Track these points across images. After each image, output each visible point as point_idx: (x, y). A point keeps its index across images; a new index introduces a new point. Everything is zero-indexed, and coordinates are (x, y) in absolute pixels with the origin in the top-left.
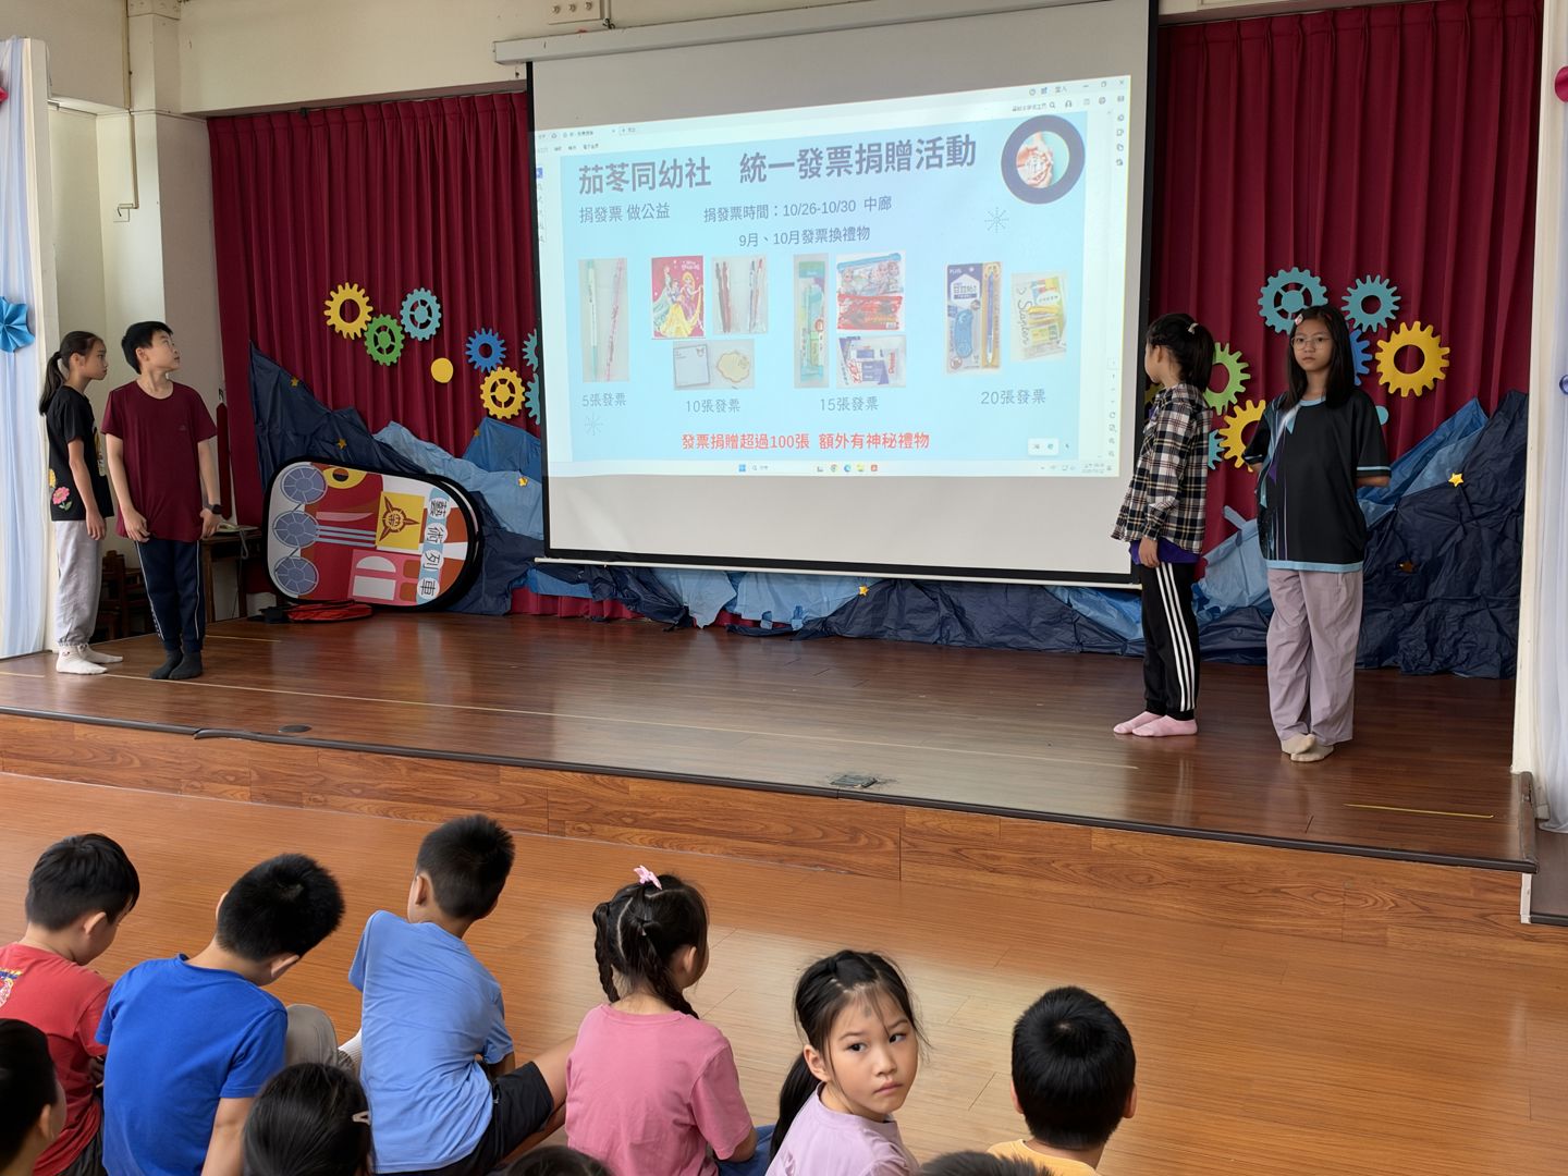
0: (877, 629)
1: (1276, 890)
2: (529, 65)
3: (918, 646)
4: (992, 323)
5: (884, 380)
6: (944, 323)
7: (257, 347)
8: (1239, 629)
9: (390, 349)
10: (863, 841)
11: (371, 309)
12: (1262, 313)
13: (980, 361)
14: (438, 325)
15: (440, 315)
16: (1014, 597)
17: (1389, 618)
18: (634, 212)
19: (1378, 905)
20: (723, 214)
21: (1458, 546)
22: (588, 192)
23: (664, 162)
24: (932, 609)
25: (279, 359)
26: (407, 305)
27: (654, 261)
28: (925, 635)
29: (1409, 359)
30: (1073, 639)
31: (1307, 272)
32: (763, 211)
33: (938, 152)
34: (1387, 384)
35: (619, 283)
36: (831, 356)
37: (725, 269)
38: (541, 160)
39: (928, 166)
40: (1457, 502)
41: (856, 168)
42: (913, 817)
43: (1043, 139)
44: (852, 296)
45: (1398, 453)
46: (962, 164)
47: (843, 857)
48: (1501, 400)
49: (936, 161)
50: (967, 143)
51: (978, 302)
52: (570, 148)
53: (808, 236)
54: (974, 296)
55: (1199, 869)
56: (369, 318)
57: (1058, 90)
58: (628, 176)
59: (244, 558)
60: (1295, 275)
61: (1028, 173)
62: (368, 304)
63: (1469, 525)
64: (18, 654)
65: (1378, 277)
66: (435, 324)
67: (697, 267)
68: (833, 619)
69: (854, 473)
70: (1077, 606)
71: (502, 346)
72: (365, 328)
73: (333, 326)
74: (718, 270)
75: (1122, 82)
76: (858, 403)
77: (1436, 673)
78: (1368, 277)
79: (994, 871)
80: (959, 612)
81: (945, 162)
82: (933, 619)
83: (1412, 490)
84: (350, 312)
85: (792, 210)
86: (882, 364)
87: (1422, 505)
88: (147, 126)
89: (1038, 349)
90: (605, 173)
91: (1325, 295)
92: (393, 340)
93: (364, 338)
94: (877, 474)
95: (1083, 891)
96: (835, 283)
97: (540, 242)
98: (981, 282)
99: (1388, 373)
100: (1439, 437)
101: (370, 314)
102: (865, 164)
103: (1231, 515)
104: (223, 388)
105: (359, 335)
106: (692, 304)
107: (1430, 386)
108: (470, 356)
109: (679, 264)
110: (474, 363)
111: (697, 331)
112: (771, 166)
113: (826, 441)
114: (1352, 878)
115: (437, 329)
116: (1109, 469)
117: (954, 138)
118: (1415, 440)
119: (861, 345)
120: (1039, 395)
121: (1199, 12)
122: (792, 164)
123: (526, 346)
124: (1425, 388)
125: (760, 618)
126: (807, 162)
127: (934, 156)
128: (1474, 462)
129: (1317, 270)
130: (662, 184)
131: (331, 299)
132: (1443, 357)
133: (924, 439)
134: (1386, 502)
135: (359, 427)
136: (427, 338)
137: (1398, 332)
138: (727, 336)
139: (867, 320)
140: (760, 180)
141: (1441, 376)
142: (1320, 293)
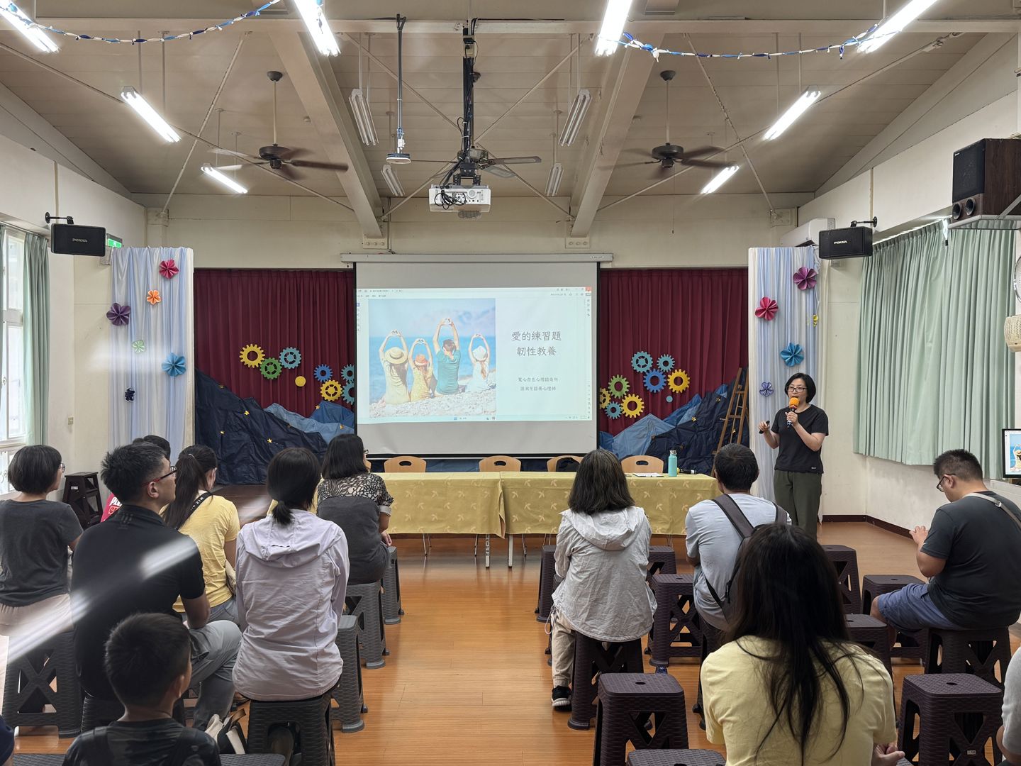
2: (355, 264)
9: (274, 372)
12: (633, 366)
15: (301, 359)
21: (695, 440)
25: (213, 376)
26: (283, 354)
29: (678, 381)
31: (646, 353)
34: (672, 389)
38: (358, 300)
40: (694, 426)
48: (706, 394)
52: (373, 296)
60: (642, 354)
62: (263, 353)
63: (698, 434)
65: (668, 355)
66: (298, 362)
71: (331, 371)
72: (261, 363)
73: (244, 362)
78: (665, 355)
83: (681, 421)
84: (253, 356)
87: (684, 427)
91: (652, 360)
93: (260, 368)
99: (672, 385)
100: (688, 406)
101: (263, 357)
105: (257, 366)
107: (685, 390)
108: (315, 376)
110: (317, 378)
116: (588, 418)
118: (681, 407)
123: (343, 371)
128: (699, 414)
129: (649, 352)
131: (243, 351)
132: (688, 381)
135: (256, 406)
136: (293, 368)
137: (674, 372)
141: (688, 387)
142: (650, 359)
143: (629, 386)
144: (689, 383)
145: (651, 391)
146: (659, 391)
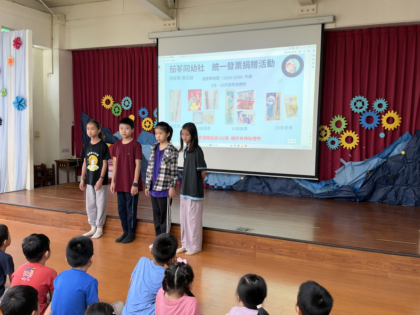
0: (246, 189)
1: (358, 262)
2: (157, 39)
3: (257, 194)
4: (278, 108)
5: (249, 123)
6: (265, 108)
7: (83, 111)
8: (344, 191)
9: (118, 112)
10: (245, 245)
11: (113, 102)
12: (351, 107)
13: (275, 118)
14: (131, 106)
15: (132, 104)
16: (284, 181)
17: (385, 189)
18: (184, 78)
19: (386, 266)
20: (207, 79)
21: (403, 171)
22: (172, 72)
23: (192, 65)
24: (260, 184)
25: (89, 113)
26: (123, 101)
27: (189, 91)
28: (259, 191)
29: (390, 120)
30: (299, 193)
31: (363, 97)
32: (218, 78)
33: (265, 64)
34: (385, 127)
35: (179, 96)
36: (235, 116)
37: (207, 93)
38: (160, 64)
39: (262, 67)
40: (403, 159)
41: (243, 67)
42: (259, 239)
43: (293, 60)
44: (241, 100)
45: (387, 145)
46: (271, 67)
47: (239, 250)
48: (415, 132)
49: (264, 66)
50: (272, 61)
51: (274, 103)
52: (167, 61)
53: (230, 85)
54: (274, 101)
55: (337, 256)
56: (113, 104)
57: (297, 48)
58: (182, 68)
59: (78, 166)
60: (360, 98)
61: (289, 69)
62: (113, 100)
63: (407, 165)
64: (18, 190)
65: (382, 99)
66: (130, 106)
67: (200, 92)
68: (234, 186)
69: (240, 147)
70: (300, 184)
71: (148, 112)
72: (112, 107)
73: (103, 106)
74: (205, 93)
75: (314, 46)
76: (242, 129)
77: (398, 205)
78: (380, 98)
79: (281, 255)
80: (268, 185)
81: (266, 66)
82: (261, 186)
83: (391, 155)
84: (108, 102)
85: (225, 78)
86: (248, 119)
87: (394, 159)
88: (56, 53)
89: (291, 115)
90: (176, 67)
91: (368, 103)
92: (119, 110)
93: (111, 109)
94: (247, 147)
95: (305, 261)
96: (236, 97)
97: (159, 85)
98: (275, 97)
99: (385, 124)
100: (398, 141)
101: (113, 103)
102: (245, 66)
103: (342, 160)
104: (74, 121)
105: (110, 108)
106: (198, 102)
107: (396, 128)
108: (139, 114)
109: (195, 92)
110: (140, 116)
111: (199, 109)
112: (220, 67)
113: (233, 138)
114: (378, 259)
115: (131, 107)
116: (309, 148)
117: (269, 60)
118: (392, 142)
119: (243, 113)
120: (291, 127)
121: (335, 28)
122: (226, 66)
123: (154, 112)
124: (395, 128)
125: (214, 185)
126: (230, 66)
127: (264, 65)
128: (408, 148)
129: (366, 96)
130: (191, 71)
131: (103, 99)
132: (400, 120)
133: (259, 138)
134: (384, 158)
135: (110, 133)
136: (128, 109)
137: (387, 113)
138: (208, 110)
139: (245, 107)
140: (217, 70)
141: (399, 125)
142: (366, 102)
143: (347, 124)
144: (400, 122)
145: (366, 128)
146: (373, 128)
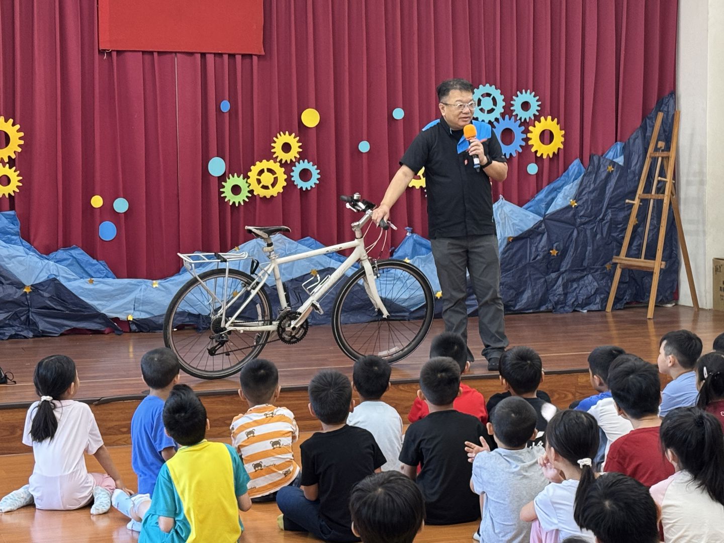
17: (544, 282)
29: (546, 137)
31: (493, 87)
34: (536, 152)
40: (574, 215)
48: (590, 159)
60: (487, 88)
63: (580, 228)
65: (529, 91)
78: (524, 91)
83: (551, 210)
91: (504, 100)
99: (536, 145)
100: (563, 180)
107: (557, 152)
118: (549, 182)
124: (554, 153)
128: (580, 194)
129: (498, 86)
132: (562, 136)
137: (540, 122)
141: (562, 146)
142: (500, 98)
144: (563, 139)
146: (514, 155)
